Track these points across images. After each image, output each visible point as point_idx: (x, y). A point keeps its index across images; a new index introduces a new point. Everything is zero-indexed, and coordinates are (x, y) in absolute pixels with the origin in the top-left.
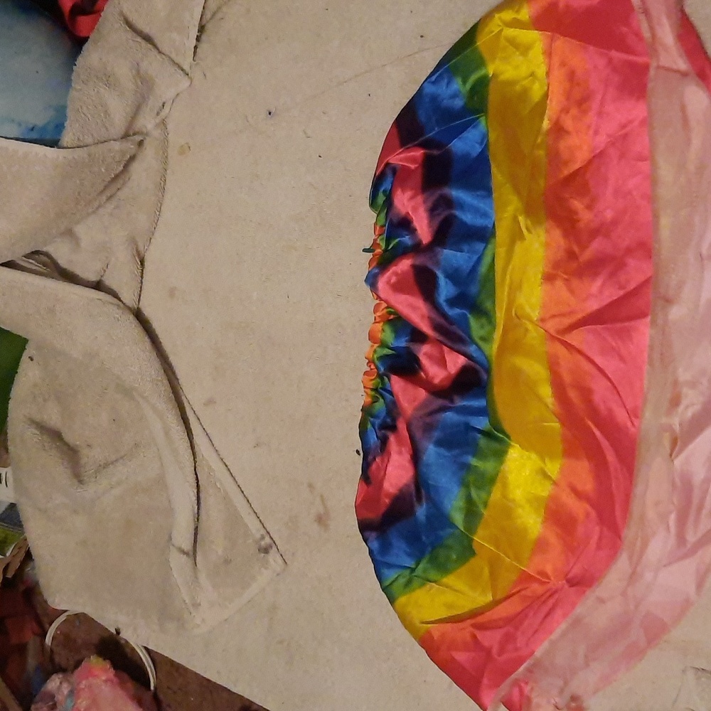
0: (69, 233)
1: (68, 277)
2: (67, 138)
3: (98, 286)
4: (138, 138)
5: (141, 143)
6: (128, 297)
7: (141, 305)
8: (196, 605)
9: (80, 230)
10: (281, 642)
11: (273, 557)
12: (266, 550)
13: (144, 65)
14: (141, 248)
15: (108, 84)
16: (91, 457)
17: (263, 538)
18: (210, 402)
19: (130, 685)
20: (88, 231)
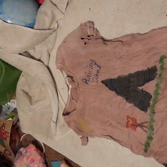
0: (34, 48)
1: (33, 58)
2: (35, 27)
3: (39, 60)
6: (46, 63)
7: (49, 66)
9: (36, 47)
10: (74, 145)
13: (54, 11)
14: (50, 52)
15: (46, 15)
16: (34, 99)
18: (62, 89)
19: (39, 151)
20: (38, 48)
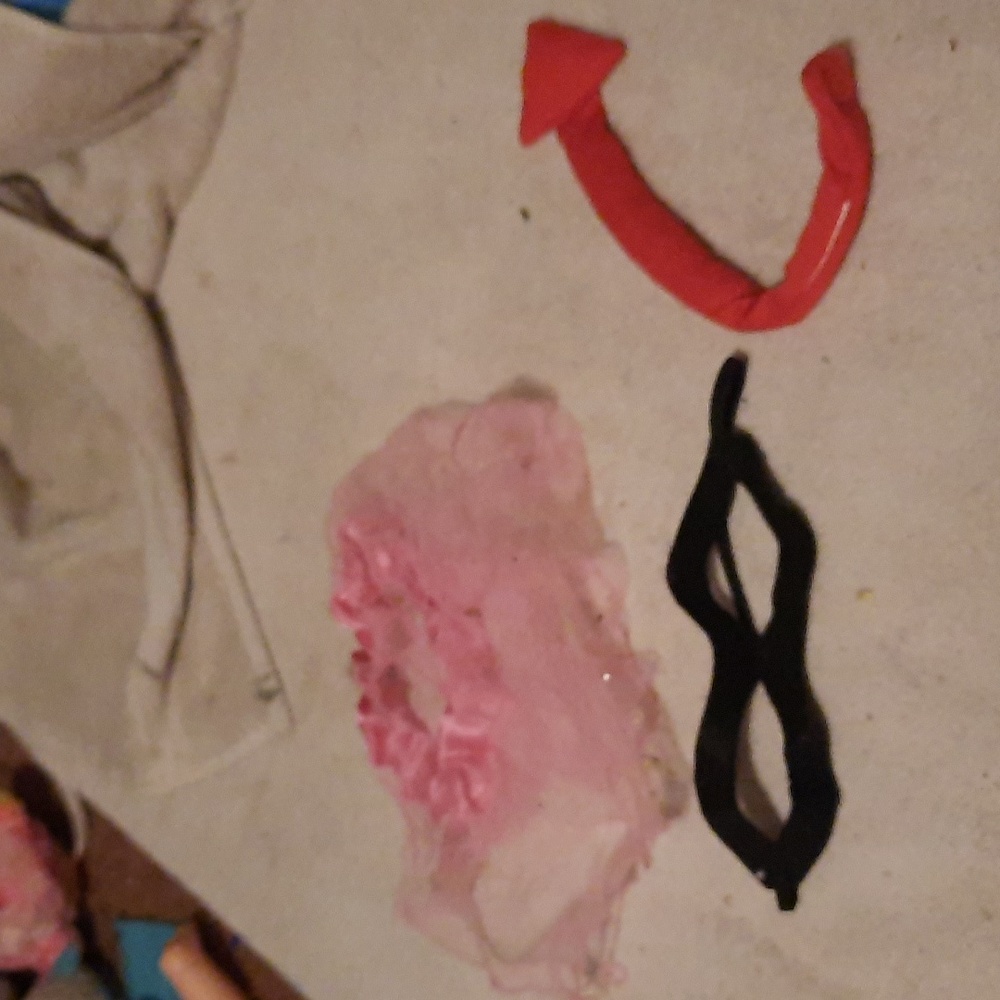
0: (71, 158)
1: (58, 223)
4: (192, 34)
5: (196, 43)
8: (155, 753)
11: (276, 709)
12: (267, 696)
17: (267, 677)
18: (230, 459)
20: (100, 159)
